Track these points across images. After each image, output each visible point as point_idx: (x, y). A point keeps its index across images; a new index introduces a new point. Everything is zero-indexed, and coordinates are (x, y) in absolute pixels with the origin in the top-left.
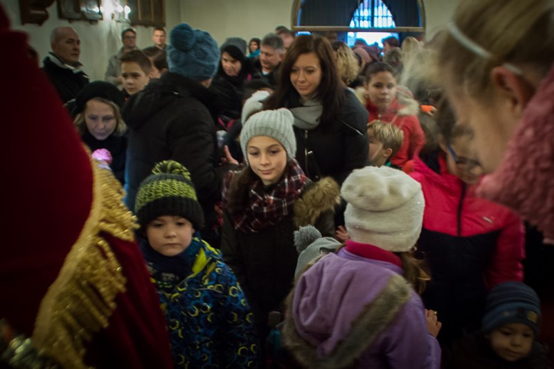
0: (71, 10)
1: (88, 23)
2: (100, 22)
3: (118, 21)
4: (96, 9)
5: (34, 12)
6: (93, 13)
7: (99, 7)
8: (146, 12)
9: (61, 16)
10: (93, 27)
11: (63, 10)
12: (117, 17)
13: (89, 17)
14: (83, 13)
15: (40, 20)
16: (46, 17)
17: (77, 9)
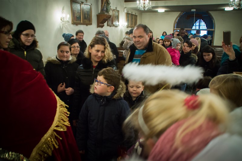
0: (111, 24)
2: (118, 27)
4: (117, 23)
5: (100, 24)
8: (131, 24)
10: (116, 28)
11: (108, 24)
13: (115, 26)
16: (104, 26)
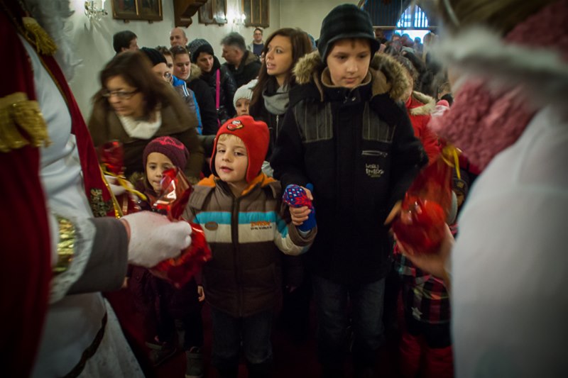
1: (217, 26)
2: (225, 25)
3: (237, 24)
4: (223, 17)
5: (182, 19)
6: (221, 19)
7: (225, 15)
8: (256, 18)
9: (200, 21)
10: (221, 28)
11: (202, 17)
12: (236, 22)
14: (214, 20)
15: (187, 25)
16: (190, 22)
17: (211, 17)
